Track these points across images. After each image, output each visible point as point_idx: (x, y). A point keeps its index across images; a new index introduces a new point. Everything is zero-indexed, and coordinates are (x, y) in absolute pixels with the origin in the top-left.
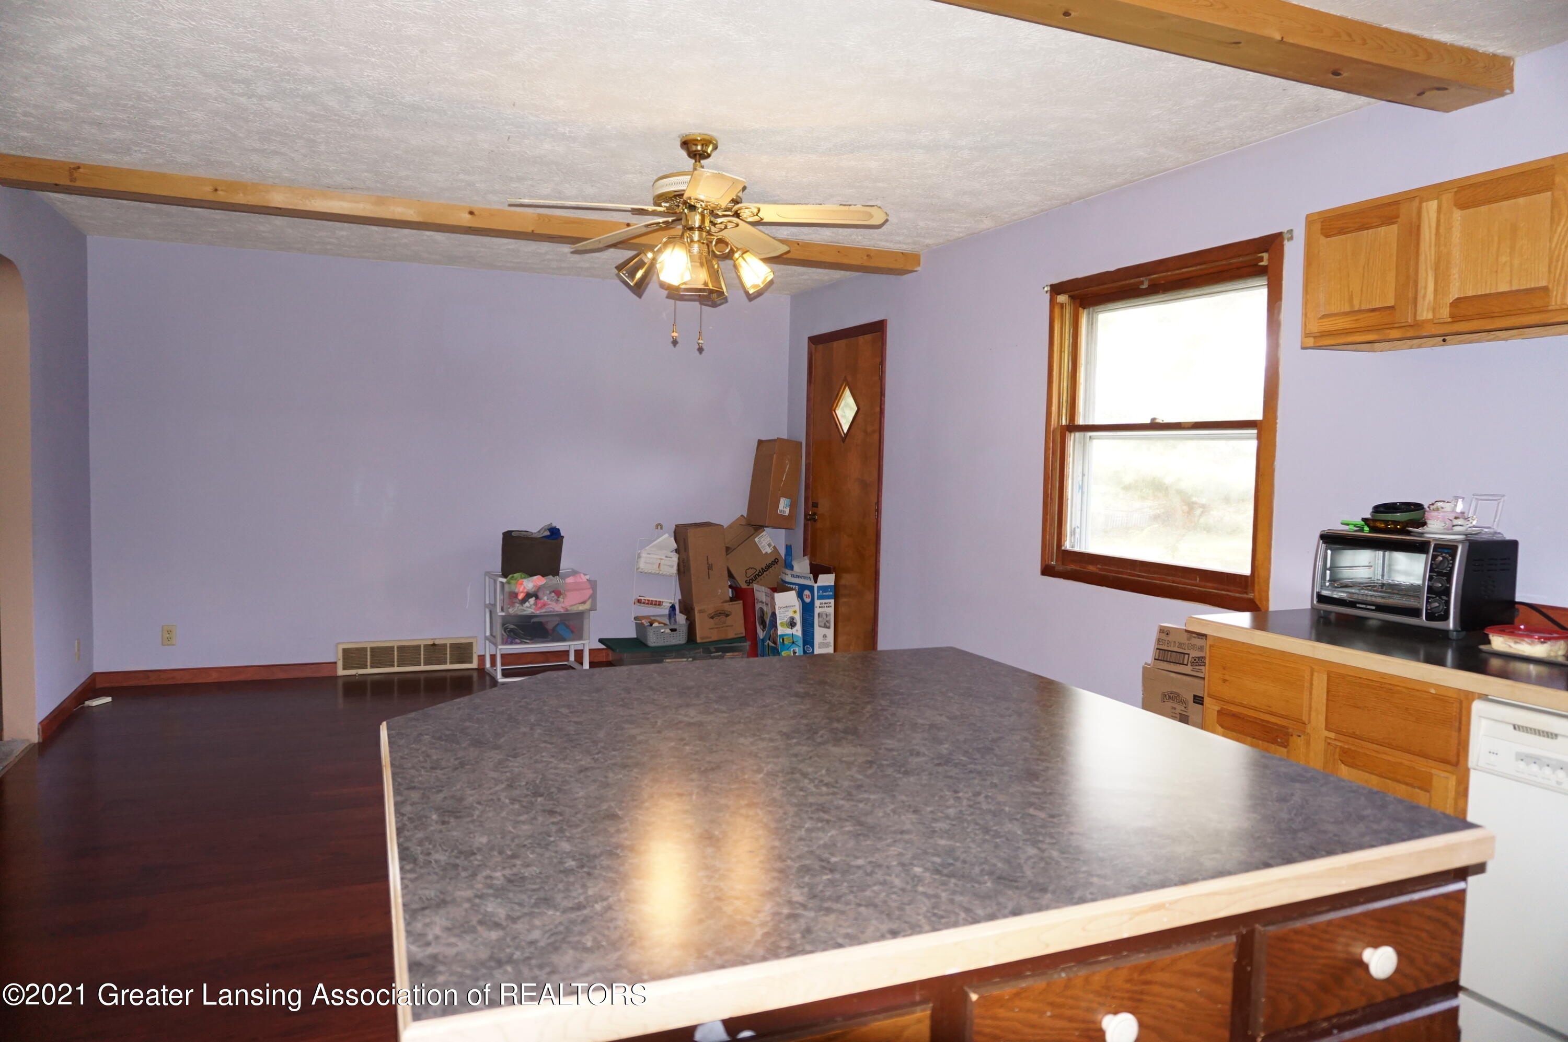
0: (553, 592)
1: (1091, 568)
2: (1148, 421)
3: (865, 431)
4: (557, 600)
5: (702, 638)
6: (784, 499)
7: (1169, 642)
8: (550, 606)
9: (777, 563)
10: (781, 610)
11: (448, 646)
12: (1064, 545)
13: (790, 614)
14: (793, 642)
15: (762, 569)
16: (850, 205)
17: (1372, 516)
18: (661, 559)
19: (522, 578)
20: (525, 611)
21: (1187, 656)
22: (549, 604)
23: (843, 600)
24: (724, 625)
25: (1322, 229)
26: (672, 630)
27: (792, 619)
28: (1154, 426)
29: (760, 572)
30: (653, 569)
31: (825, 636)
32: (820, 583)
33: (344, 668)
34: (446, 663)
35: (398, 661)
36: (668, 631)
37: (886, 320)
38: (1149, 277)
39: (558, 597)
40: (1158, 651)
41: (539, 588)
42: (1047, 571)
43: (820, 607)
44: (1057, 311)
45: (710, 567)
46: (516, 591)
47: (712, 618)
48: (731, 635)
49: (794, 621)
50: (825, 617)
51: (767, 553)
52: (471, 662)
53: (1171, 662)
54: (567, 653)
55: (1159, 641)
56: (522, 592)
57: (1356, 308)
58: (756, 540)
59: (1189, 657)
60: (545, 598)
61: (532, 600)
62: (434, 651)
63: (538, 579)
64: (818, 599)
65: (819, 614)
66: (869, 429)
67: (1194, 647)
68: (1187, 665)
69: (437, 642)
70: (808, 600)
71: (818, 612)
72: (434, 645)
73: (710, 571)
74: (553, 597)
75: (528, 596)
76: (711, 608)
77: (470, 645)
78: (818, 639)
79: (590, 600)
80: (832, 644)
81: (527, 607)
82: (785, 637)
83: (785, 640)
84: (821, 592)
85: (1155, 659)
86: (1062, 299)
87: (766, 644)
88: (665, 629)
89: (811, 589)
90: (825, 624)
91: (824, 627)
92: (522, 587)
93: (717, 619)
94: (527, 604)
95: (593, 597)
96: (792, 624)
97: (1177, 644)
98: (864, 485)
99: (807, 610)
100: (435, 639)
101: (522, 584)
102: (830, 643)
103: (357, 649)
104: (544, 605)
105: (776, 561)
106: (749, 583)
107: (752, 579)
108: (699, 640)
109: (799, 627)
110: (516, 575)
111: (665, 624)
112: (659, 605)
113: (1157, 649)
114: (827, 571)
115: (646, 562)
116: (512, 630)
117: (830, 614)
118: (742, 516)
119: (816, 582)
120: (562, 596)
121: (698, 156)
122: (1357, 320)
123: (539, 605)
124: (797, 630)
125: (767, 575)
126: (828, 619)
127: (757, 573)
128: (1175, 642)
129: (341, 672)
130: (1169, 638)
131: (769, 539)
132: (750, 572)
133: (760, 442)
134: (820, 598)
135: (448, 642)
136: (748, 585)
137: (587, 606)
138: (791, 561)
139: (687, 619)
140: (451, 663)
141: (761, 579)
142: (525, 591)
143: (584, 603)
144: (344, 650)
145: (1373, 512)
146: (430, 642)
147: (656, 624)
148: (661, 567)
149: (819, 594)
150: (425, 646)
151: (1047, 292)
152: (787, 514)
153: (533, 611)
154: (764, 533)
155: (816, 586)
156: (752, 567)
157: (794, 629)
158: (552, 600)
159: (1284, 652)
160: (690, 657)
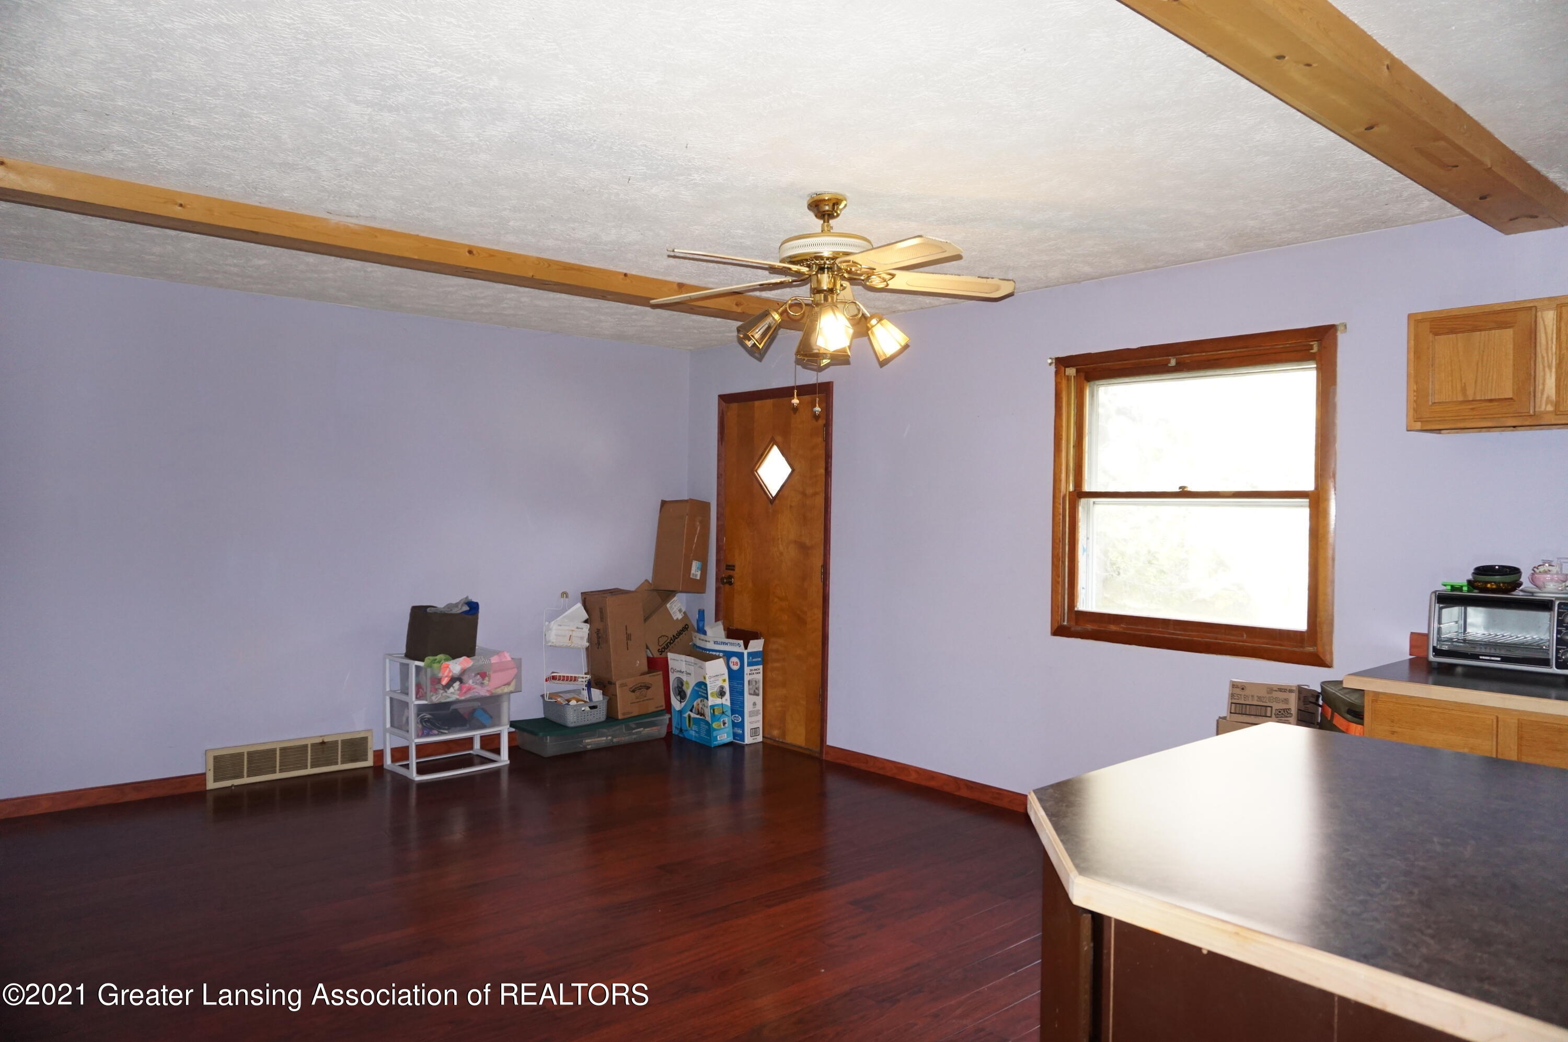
0: (478, 674)
1: (1113, 628)
2: (1177, 490)
3: (804, 494)
4: (482, 684)
5: (624, 714)
6: (696, 561)
7: (1246, 697)
8: (474, 690)
9: (687, 629)
10: (712, 679)
11: (340, 742)
12: (1076, 606)
13: (720, 683)
14: (723, 713)
15: (674, 636)
16: (988, 278)
17: (1474, 578)
18: (573, 631)
19: (446, 660)
20: (449, 697)
21: (1269, 709)
22: (474, 688)
23: (770, 666)
24: (645, 698)
25: (1431, 328)
26: (592, 708)
27: (722, 687)
28: (1184, 493)
29: (672, 639)
30: (564, 642)
31: (755, 704)
32: (750, 649)
33: (215, 780)
34: (336, 763)
35: (280, 766)
36: (588, 709)
37: (832, 382)
38: (1177, 357)
39: (483, 680)
40: (1233, 705)
41: (464, 672)
42: (1059, 631)
43: (750, 674)
44: (1064, 382)
45: (629, 637)
46: (440, 675)
47: (633, 691)
48: (652, 709)
49: (724, 690)
50: (754, 683)
51: (677, 619)
52: (366, 760)
53: (1251, 715)
54: (470, 740)
55: (1232, 695)
56: (446, 676)
57: (1471, 399)
58: (668, 605)
59: (1272, 710)
60: (471, 682)
61: (457, 685)
62: (324, 750)
63: (464, 659)
64: (748, 666)
65: (749, 681)
66: (809, 491)
67: (1277, 700)
68: (1270, 717)
69: (326, 740)
70: (735, 668)
71: (748, 679)
72: (323, 743)
73: (629, 642)
74: (478, 680)
75: (453, 680)
76: (631, 682)
77: (365, 739)
78: (748, 707)
79: (514, 681)
80: (761, 712)
81: (451, 693)
82: (715, 708)
83: (715, 710)
84: (751, 658)
85: (1231, 713)
86: (1071, 372)
87: (686, 715)
88: (585, 707)
89: (740, 656)
90: (754, 691)
91: (754, 695)
92: (447, 671)
93: (638, 693)
94: (451, 690)
95: (518, 677)
96: (722, 694)
97: (1256, 698)
98: (804, 549)
99: (736, 677)
100: (324, 736)
101: (448, 667)
102: (759, 710)
103: (232, 756)
104: (469, 689)
105: (686, 628)
106: (661, 651)
107: (664, 648)
108: (620, 717)
109: (727, 696)
110: (439, 657)
111: (585, 702)
112: (575, 680)
113: (1232, 703)
114: (756, 636)
115: (556, 635)
116: (428, 721)
117: (759, 681)
118: (646, 580)
119: (746, 648)
120: (487, 678)
121: (826, 217)
122: (1472, 409)
123: (465, 690)
124: (726, 700)
125: (678, 642)
126: (757, 686)
127: (669, 641)
128: (1252, 696)
129: (211, 785)
130: (1246, 692)
131: (679, 605)
132: (663, 640)
133: (664, 503)
134: (750, 664)
135: (340, 738)
136: (661, 654)
137: (511, 688)
138: (704, 626)
139: (603, 694)
140: (343, 763)
141: (672, 647)
142: (451, 674)
143: (508, 684)
144: (216, 758)
145: (1474, 573)
146: (319, 740)
147: (573, 703)
148: (573, 639)
149: (749, 661)
150: (313, 745)
151: (1050, 364)
152: (698, 578)
153: (458, 697)
154: (675, 598)
155: (746, 652)
156: (664, 634)
157: (724, 699)
158: (476, 684)
159: (1462, 703)
160: (610, 736)
